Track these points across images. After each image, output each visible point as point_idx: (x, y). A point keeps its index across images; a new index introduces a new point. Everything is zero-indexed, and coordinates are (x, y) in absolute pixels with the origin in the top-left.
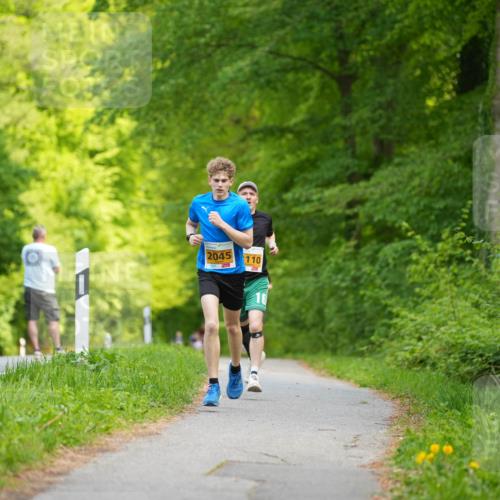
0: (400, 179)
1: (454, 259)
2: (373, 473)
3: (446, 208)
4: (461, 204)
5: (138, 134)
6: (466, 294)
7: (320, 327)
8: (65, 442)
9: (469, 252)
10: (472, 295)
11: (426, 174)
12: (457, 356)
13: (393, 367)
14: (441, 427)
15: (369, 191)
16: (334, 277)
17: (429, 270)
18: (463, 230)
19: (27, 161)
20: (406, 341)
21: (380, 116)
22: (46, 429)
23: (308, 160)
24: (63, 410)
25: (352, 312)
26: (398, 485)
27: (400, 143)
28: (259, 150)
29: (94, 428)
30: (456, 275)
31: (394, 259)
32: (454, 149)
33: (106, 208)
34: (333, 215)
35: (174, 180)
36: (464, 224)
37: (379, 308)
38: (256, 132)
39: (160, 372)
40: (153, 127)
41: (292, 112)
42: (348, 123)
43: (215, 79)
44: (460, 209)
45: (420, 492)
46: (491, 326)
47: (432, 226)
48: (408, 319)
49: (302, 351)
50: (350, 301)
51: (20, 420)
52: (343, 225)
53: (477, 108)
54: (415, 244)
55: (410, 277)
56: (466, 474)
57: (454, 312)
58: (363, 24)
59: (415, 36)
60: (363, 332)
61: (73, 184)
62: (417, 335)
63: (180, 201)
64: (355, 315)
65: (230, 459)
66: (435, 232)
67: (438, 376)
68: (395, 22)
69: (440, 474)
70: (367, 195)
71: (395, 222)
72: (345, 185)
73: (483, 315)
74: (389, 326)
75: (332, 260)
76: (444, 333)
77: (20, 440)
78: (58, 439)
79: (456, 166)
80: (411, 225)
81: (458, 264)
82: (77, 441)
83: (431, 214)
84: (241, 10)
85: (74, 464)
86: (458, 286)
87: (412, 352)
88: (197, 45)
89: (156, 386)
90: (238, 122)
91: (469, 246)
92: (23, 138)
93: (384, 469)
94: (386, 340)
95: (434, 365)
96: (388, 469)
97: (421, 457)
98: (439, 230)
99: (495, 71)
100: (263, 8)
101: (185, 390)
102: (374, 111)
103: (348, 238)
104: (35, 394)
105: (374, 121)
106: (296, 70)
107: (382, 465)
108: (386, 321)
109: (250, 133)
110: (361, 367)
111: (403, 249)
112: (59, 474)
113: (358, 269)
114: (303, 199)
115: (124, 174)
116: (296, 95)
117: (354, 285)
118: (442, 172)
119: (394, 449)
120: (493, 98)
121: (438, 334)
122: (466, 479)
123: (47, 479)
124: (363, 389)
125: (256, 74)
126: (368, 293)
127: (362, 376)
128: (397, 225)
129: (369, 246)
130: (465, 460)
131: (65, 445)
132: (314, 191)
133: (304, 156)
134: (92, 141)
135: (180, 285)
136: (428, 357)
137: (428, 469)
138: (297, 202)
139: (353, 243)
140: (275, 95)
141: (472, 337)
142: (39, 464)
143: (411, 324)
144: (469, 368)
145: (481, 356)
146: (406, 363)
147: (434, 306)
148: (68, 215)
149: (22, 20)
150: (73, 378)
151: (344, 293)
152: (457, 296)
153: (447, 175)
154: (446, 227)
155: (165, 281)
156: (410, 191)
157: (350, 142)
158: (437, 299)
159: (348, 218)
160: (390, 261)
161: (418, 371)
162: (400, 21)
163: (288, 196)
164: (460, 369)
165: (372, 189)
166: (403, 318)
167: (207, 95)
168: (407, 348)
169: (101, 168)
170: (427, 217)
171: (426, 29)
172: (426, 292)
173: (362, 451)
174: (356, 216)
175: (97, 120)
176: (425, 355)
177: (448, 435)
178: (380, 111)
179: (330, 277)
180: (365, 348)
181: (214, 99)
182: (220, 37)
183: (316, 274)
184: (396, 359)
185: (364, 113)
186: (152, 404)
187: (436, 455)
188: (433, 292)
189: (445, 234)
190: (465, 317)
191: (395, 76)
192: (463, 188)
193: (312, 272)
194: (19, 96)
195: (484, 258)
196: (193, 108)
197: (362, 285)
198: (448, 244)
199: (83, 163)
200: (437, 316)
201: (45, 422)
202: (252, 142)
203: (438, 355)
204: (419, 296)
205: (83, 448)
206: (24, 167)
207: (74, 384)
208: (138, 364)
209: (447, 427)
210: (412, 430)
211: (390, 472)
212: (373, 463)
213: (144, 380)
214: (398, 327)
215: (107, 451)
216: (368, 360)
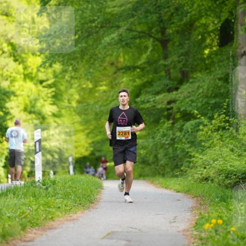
0: (193, 89)
1: (220, 128)
2: (184, 235)
3: (216, 103)
4: (223, 101)
5: (64, 71)
6: (227, 145)
7: (156, 164)
8: (31, 225)
9: (228, 124)
10: (230, 145)
11: (206, 87)
12: (224, 175)
13: (192, 182)
14: (217, 211)
15: (178, 96)
16: (162, 139)
17: (208, 134)
18: (224, 113)
19: (9, 87)
20: (199, 169)
21: (182, 59)
22: (21, 219)
23: (147, 82)
24: (30, 210)
25: (171, 155)
26: (196, 240)
27: (192, 72)
28: (123, 77)
29: (46, 217)
30: (221, 136)
31: (191, 129)
32: (219, 74)
33: (48, 109)
34: (161, 108)
35: (82, 94)
36: (225, 111)
37: (184, 153)
38: (121, 69)
39: (78, 188)
40: (70, 68)
41: (139, 58)
42: (167, 63)
43: (101, 43)
44: (222, 103)
45: (207, 243)
46: (239, 160)
47: (209, 112)
48: (199, 158)
50: (170, 150)
51: (9, 215)
52: (166, 113)
53: (229, 54)
54: (201, 121)
55: (199, 137)
56: (229, 233)
57: (221, 154)
58: (172, 14)
59: (198, 19)
60: (177, 165)
61: (32, 97)
62: (204, 166)
63: (85, 104)
64: (173, 157)
65: (113, 230)
66: (211, 115)
67: (214, 186)
68: (188, 13)
69: (217, 234)
70: (177, 98)
72: (166, 94)
73: (235, 155)
74: (190, 162)
75: (161, 130)
76: (217, 165)
77: (9, 225)
78: (28, 224)
79: (220, 82)
80: (198, 112)
81: (222, 130)
82: (37, 224)
83: (209, 106)
84: (113, 9)
85: (36, 236)
86: (223, 141)
87: (202, 174)
88: (91, 27)
89: (76, 196)
90: (112, 64)
91: (228, 121)
92: (7, 75)
93: (189, 233)
94: (189, 169)
95: (212, 180)
96: (191, 233)
97: (207, 226)
98: (213, 114)
99: (237, 35)
100: (123, 8)
101: (90, 197)
102: (179, 57)
103: (168, 120)
104: (16, 202)
105: (179, 62)
106: (140, 37)
107: (188, 230)
108: (188, 159)
109: (119, 69)
110: (176, 183)
111: (196, 124)
112: (29, 241)
113: (174, 134)
114: (146, 101)
116: (141, 50)
117: (172, 142)
118: (214, 85)
119: (194, 223)
120: (237, 48)
121: (214, 165)
122: (229, 236)
123: (23, 244)
124: (178, 194)
125: (121, 40)
126: (179, 146)
127: (177, 187)
128: (192, 112)
129: (178, 123)
130: (228, 227)
131: (31, 227)
132: (151, 97)
133: (145, 80)
134: (41, 76)
135: (87, 145)
136: (209, 177)
137: (211, 232)
138: (143, 102)
139: (171, 122)
140: (130, 50)
141: (231, 166)
142: (19, 237)
143: (201, 161)
144: (229, 181)
145: (235, 175)
146: (199, 180)
147: (211, 151)
148: (30, 113)
149: (5, 17)
150: (34, 193)
151: (167, 147)
152: (223, 146)
153: (216, 87)
154: (216, 112)
155: (79, 144)
156: (198, 95)
157: (168, 72)
158: (213, 148)
159: (168, 109)
160: (190, 130)
161: (205, 184)
163: (138, 100)
164: (225, 182)
165: (179, 95)
166: (196, 158)
167: (97, 52)
168: (199, 173)
169: (46, 89)
170: (207, 108)
171: (203, 16)
172: (207, 145)
173: (178, 224)
174: (172, 108)
175: (43, 66)
177: (220, 215)
178: (182, 57)
179: (160, 139)
180: (178, 173)
181: (100, 53)
182: (102, 23)
183: (153, 138)
184: (193, 178)
185: (174, 58)
187: (215, 225)
188: (211, 145)
189: (216, 116)
190: (227, 156)
191: (189, 39)
192: (224, 93)
193: (151, 137)
194: (4, 55)
195: (235, 127)
196: (91, 58)
197: (176, 142)
198: (217, 120)
199: (37, 87)
200: (213, 156)
201: (21, 216)
202: (120, 74)
203: (214, 176)
204: (204, 147)
205: (40, 228)
206: (8, 90)
207: (35, 196)
208: (67, 185)
209: (219, 211)
210: (202, 213)
211: (192, 234)
212: (184, 230)
213: (70, 193)
214: (194, 162)
215: (52, 229)
216: (180, 179)
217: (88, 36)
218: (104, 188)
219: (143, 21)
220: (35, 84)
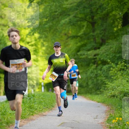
0: (108, 49)
1: (122, 69)
2: (101, 125)
3: (119, 56)
5: (40, 38)
6: (125, 78)
7: (87, 87)
9: (125, 67)
10: (126, 79)
11: (114, 48)
12: (123, 94)
13: (106, 97)
14: (119, 113)
15: (99, 52)
16: (91, 74)
17: (115, 72)
18: (124, 62)
20: (110, 91)
21: (102, 33)
25: (95, 83)
26: (108, 128)
27: (107, 39)
28: (71, 42)
29: (29, 114)
30: (122, 73)
31: (106, 69)
34: (90, 58)
35: (49, 49)
36: (124, 60)
37: (102, 82)
38: (71, 37)
39: (46, 99)
40: (44, 36)
41: (79, 32)
42: (94, 34)
43: (60, 23)
47: (116, 61)
48: (110, 85)
49: (83, 93)
50: (95, 80)
51: (10, 112)
52: (93, 61)
53: (127, 30)
55: (110, 74)
56: (125, 125)
57: (122, 83)
58: (98, 9)
59: (111, 12)
62: (112, 89)
65: (64, 122)
67: (118, 99)
68: (106, 8)
69: (119, 125)
71: (106, 60)
72: (93, 51)
74: (105, 87)
75: (90, 70)
77: (10, 117)
80: (110, 60)
82: (25, 118)
83: (116, 58)
84: (66, 6)
85: (24, 123)
86: (123, 76)
87: (111, 93)
88: (55, 15)
89: (45, 103)
90: (65, 34)
91: (126, 66)
93: (104, 124)
95: (117, 97)
97: (114, 121)
101: (53, 104)
105: (101, 34)
106: (80, 21)
107: (104, 123)
108: (104, 85)
110: (97, 98)
111: (109, 67)
113: (97, 72)
114: (83, 54)
115: (37, 48)
116: (80, 27)
117: (96, 76)
118: (118, 47)
119: (107, 119)
121: (118, 89)
122: (125, 127)
124: (99, 103)
125: (70, 22)
126: (100, 78)
127: (98, 100)
131: (21, 119)
132: (85, 52)
133: (83, 43)
134: (28, 40)
136: (115, 95)
138: (81, 55)
139: (95, 65)
141: (127, 89)
143: (111, 86)
146: (110, 96)
147: (116, 82)
150: (24, 101)
151: (93, 78)
154: (120, 61)
156: (110, 52)
157: (95, 39)
158: (117, 80)
159: (94, 59)
161: (113, 98)
162: (107, 8)
163: (79, 53)
166: (109, 85)
167: (58, 28)
168: (110, 92)
169: (30, 47)
171: (114, 10)
172: (114, 78)
174: (96, 58)
176: (114, 94)
177: (121, 115)
178: (102, 31)
179: (89, 74)
180: (99, 93)
181: (60, 29)
183: (86, 74)
185: (97, 32)
186: (44, 108)
187: (118, 120)
188: (116, 78)
189: (119, 63)
190: (125, 84)
191: (106, 22)
193: (85, 73)
196: (54, 31)
197: (98, 76)
198: (120, 65)
200: (117, 84)
202: (69, 39)
203: (118, 94)
204: (113, 79)
207: (24, 103)
208: (40, 97)
209: (120, 113)
210: (111, 114)
211: (106, 125)
212: (101, 123)
213: (42, 101)
214: (107, 87)
215: (33, 120)
216: (100, 95)
217: (53, 20)
219: (82, 12)
220: (25, 44)
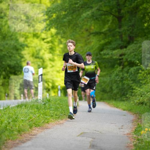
0: (136, 48)
5: (57, 34)
7: (111, 92)
8: (35, 126)
13: (133, 105)
15: (126, 51)
16: (116, 77)
19: (24, 42)
20: (137, 97)
21: (130, 29)
23: (108, 42)
24: (35, 116)
25: (121, 88)
26: (135, 140)
27: (136, 37)
28: (93, 39)
29: (44, 122)
31: (134, 72)
33: (47, 56)
34: (116, 59)
37: (129, 87)
38: (93, 33)
39: (63, 105)
40: (61, 32)
41: (103, 28)
43: (80, 17)
48: (138, 90)
50: (120, 84)
51: (22, 119)
52: (118, 61)
54: (140, 67)
55: (139, 77)
58: (125, 1)
59: (141, 5)
60: (124, 94)
61: (37, 48)
62: (141, 95)
64: (122, 89)
65: (85, 131)
67: (147, 107)
70: (126, 53)
71: (134, 61)
72: (119, 50)
74: (132, 92)
75: (115, 72)
77: (22, 125)
78: (33, 125)
80: (139, 62)
82: (39, 125)
85: (38, 132)
87: (139, 100)
88: (75, 7)
89: (62, 109)
92: (23, 35)
93: (131, 135)
95: (146, 104)
102: (128, 27)
103: (120, 65)
105: (128, 30)
106: (105, 15)
108: (131, 91)
110: (123, 105)
111: (137, 69)
112: (34, 135)
113: (123, 75)
114: (107, 53)
115: (53, 46)
116: (105, 22)
117: (122, 80)
119: (134, 130)
121: (147, 95)
123: (30, 136)
124: (124, 111)
125: (93, 16)
126: (126, 82)
127: (124, 107)
128: (135, 62)
129: (126, 68)
131: (35, 127)
132: (110, 51)
133: (107, 40)
134: (43, 36)
136: (144, 102)
138: (105, 54)
139: (121, 67)
142: (28, 132)
143: (139, 92)
146: (137, 103)
147: (146, 86)
148: (36, 58)
150: (38, 107)
151: (119, 82)
156: (139, 52)
157: (121, 36)
158: (147, 84)
159: (120, 59)
160: (133, 72)
161: (141, 106)
163: (102, 53)
165: (128, 51)
166: (136, 90)
167: (78, 22)
168: (137, 99)
169: (46, 44)
171: (145, 3)
172: (143, 82)
173: (124, 130)
174: (122, 59)
178: (130, 27)
179: (114, 77)
180: (125, 99)
181: (80, 23)
182: (82, 5)
183: (110, 76)
184: (134, 102)
185: (125, 28)
186: (61, 115)
188: (146, 82)
191: (135, 17)
196: (74, 26)
199: (40, 42)
200: (147, 89)
201: (30, 120)
202: (92, 36)
203: (147, 101)
204: (141, 83)
205: (41, 127)
207: (38, 108)
208: (57, 103)
210: (140, 124)
211: (133, 136)
212: (128, 134)
213: (59, 107)
214: (135, 92)
215: (48, 128)
216: (126, 102)
217: (73, 13)
218: (79, 105)
219: (107, 4)
220: (40, 41)
